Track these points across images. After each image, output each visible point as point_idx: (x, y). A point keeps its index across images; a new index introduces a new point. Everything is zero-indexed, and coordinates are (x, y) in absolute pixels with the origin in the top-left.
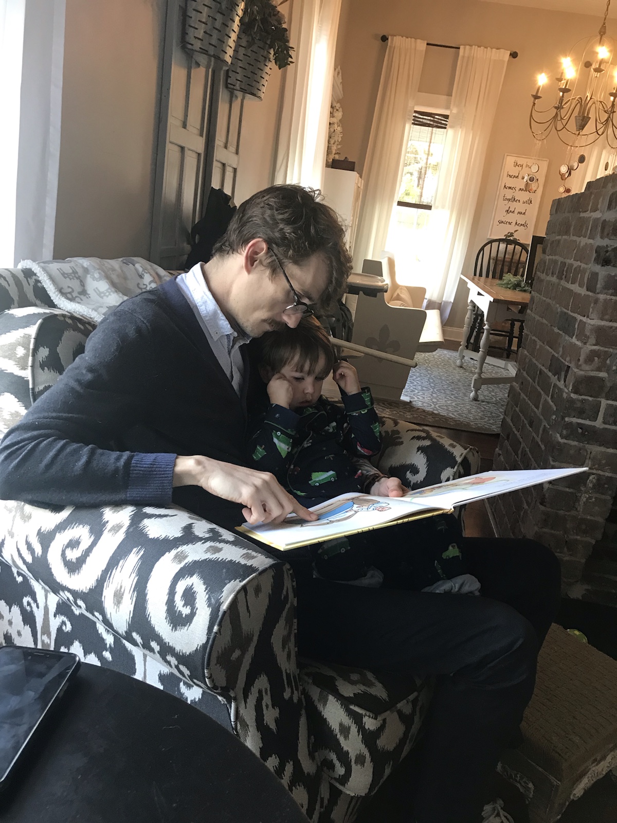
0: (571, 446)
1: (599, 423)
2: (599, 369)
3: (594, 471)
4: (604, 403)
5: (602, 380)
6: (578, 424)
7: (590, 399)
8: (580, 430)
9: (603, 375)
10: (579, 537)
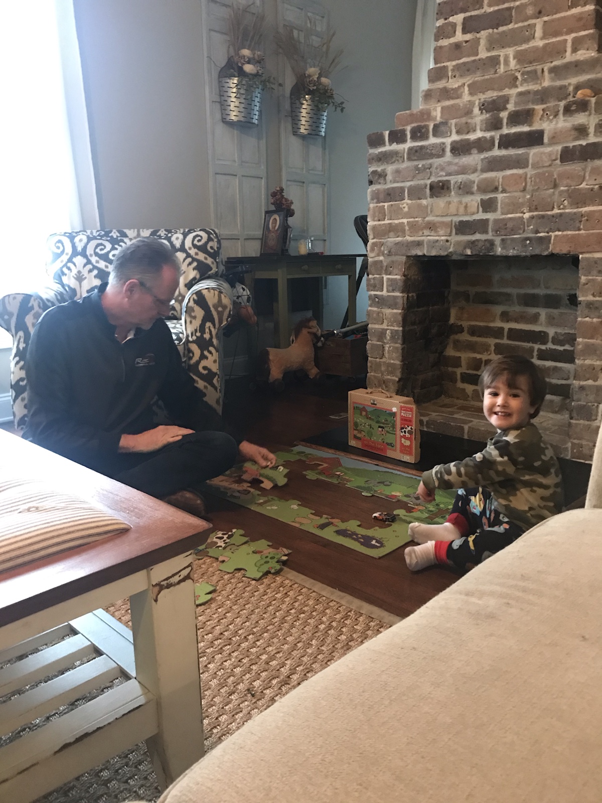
0: (373, 311)
1: (384, 293)
2: (378, 255)
3: (389, 328)
4: (385, 277)
5: (381, 261)
6: (375, 295)
7: (378, 276)
8: (377, 300)
9: (381, 258)
10: (389, 377)
